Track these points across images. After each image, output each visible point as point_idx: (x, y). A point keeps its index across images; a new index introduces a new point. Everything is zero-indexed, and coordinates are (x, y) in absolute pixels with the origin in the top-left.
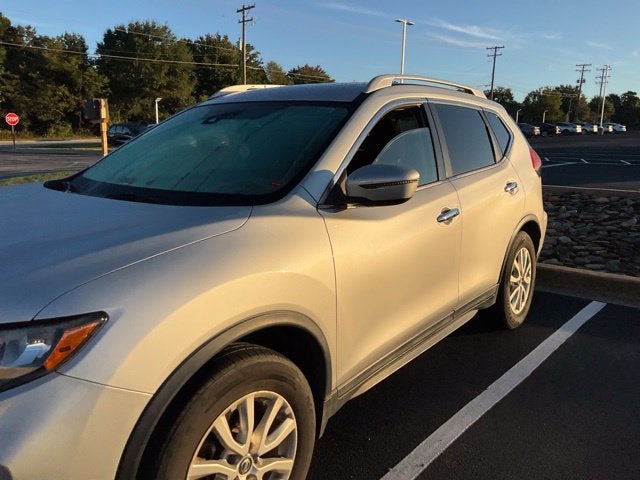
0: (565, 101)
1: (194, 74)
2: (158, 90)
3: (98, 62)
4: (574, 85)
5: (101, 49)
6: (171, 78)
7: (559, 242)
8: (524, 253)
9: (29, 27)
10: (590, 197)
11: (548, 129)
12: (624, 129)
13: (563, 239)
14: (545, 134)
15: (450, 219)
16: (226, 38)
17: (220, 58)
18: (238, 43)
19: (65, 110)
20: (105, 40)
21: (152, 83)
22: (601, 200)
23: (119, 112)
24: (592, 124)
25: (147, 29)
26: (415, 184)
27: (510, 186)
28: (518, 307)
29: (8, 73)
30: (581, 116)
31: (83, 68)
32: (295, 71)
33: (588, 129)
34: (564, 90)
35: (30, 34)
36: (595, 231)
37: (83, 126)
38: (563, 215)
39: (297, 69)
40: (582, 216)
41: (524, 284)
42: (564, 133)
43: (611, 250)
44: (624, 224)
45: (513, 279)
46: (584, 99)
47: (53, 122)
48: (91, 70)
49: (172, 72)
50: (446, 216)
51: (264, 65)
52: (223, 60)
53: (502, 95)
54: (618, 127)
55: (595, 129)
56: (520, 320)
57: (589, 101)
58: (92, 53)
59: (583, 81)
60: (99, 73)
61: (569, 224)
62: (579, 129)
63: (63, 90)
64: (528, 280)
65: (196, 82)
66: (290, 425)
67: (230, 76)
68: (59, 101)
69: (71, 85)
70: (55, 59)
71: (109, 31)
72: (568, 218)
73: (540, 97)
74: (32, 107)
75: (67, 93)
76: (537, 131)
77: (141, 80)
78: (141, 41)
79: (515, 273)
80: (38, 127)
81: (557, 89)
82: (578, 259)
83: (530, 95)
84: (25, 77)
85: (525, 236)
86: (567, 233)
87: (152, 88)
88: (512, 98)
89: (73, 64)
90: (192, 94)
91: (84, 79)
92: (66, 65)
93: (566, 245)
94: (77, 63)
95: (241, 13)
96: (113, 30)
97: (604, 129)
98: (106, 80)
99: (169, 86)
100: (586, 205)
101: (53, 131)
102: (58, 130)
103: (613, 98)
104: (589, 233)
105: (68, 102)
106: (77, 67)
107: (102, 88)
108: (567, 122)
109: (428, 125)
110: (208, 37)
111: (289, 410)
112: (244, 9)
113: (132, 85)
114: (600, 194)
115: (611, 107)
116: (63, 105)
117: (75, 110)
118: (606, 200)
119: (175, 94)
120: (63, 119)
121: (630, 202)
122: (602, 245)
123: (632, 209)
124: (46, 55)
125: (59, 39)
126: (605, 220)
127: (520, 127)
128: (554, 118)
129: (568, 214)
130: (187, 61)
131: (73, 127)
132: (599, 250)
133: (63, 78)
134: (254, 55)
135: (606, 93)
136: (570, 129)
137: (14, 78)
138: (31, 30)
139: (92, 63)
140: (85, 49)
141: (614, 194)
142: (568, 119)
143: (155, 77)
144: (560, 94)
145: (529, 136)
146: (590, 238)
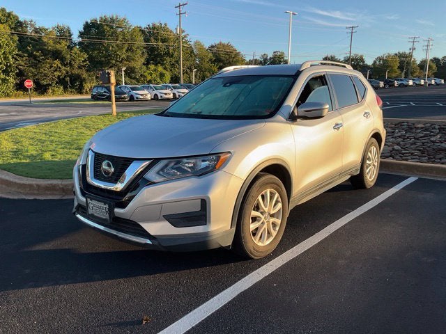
0: (401, 63)
1: (144, 50)
2: (121, 62)
3: (80, 43)
4: (407, 52)
5: (81, 35)
6: (130, 54)
7: (393, 149)
8: (374, 149)
9: (31, 21)
10: (414, 124)
11: (389, 83)
12: (443, 82)
13: (396, 147)
14: (387, 86)
15: (339, 128)
16: (166, 25)
17: (161, 39)
18: (176, 29)
19: (59, 77)
20: (84, 28)
21: (117, 58)
22: (420, 126)
23: (94, 77)
24: (420, 78)
25: (113, 20)
26: (327, 110)
27: (366, 115)
28: (371, 177)
29: (20, 53)
30: (412, 73)
31: (70, 48)
32: (212, 47)
33: (417, 82)
34: (401, 55)
35: (32, 25)
36: (415, 143)
37: (70, 87)
38: (396, 135)
39: (214, 45)
40: (407, 135)
41: (374, 165)
42: (400, 86)
43: (423, 152)
44: (432, 139)
45: (368, 162)
46: (414, 61)
47: (51, 85)
48: (76, 49)
49: (130, 49)
50: (337, 126)
51: (192, 43)
52: (164, 41)
53: (357, 60)
54: (438, 81)
55: (422, 82)
56: (372, 184)
57: (418, 62)
58: (76, 38)
59: (414, 49)
60: (81, 51)
61: (400, 139)
62: (411, 83)
63: (57, 63)
64: (376, 164)
65: (146, 55)
66: (280, 205)
67: (169, 52)
68: (55, 71)
69: (62, 60)
70: (51, 42)
71: (87, 23)
72: (399, 137)
73: (384, 60)
74: (36, 75)
75: (59, 65)
76: (382, 84)
77: (109, 55)
78: (108, 29)
79: (369, 159)
80: (41, 89)
81: (396, 55)
82: (404, 158)
83: (377, 59)
84: (31, 55)
85: (374, 140)
86: (398, 144)
87: (116, 61)
88: (364, 62)
89: (63, 46)
90: (144, 64)
91: (71, 55)
92: (58, 46)
93: (397, 150)
94: (66, 45)
95: (178, 8)
96: (89, 22)
97: (429, 82)
98: (86, 56)
99: (128, 59)
100: (411, 129)
101: (51, 91)
102: (54, 91)
103: (436, 60)
104: (412, 144)
105: (60, 71)
106: (66, 47)
107: (83, 61)
108: (403, 78)
109: (327, 84)
110: (154, 25)
111: (280, 199)
112: (180, 5)
113: (103, 59)
114: (419, 122)
115: (434, 66)
116: (57, 73)
117: (65, 76)
118: (422, 126)
119: (132, 64)
120: (57, 83)
121: (437, 127)
122: (418, 150)
123: (438, 131)
124: (45, 40)
125: (53, 29)
126: (421, 137)
127: (370, 82)
128: (394, 75)
129: (399, 134)
130: (140, 41)
131: (64, 88)
132: (416, 153)
133: (57, 55)
134: (185, 36)
135: (430, 57)
136: (405, 83)
137: (25, 56)
138: (33, 23)
139: (75, 45)
140: (70, 36)
141: (429, 122)
142: (403, 75)
143: (118, 53)
144: (398, 59)
145: (376, 88)
146: (412, 147)
